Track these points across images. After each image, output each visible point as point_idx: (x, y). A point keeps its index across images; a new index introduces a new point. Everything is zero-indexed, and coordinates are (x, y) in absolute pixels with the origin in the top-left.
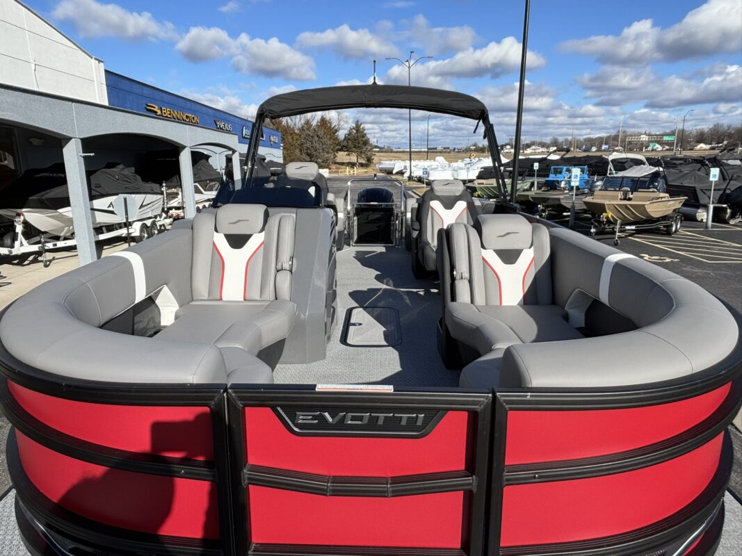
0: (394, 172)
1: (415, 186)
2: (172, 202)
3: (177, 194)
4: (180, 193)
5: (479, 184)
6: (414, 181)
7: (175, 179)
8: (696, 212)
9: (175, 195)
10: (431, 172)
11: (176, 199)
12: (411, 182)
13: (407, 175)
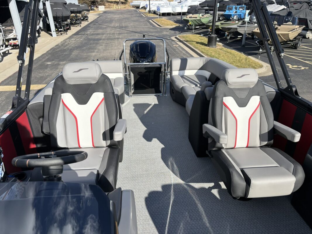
0: (140, 7)
1: (152, 16)
2: (9, 35)
3: (13, 30)
4: (14, 30)
5: (190, 17)
6: (152, 13)
7: (9, 20)
8: (306, 33)
9: (11, 31)
10: (160, 8)
11: (12, 34)
12: (150, 14)
13: (148, 9)
